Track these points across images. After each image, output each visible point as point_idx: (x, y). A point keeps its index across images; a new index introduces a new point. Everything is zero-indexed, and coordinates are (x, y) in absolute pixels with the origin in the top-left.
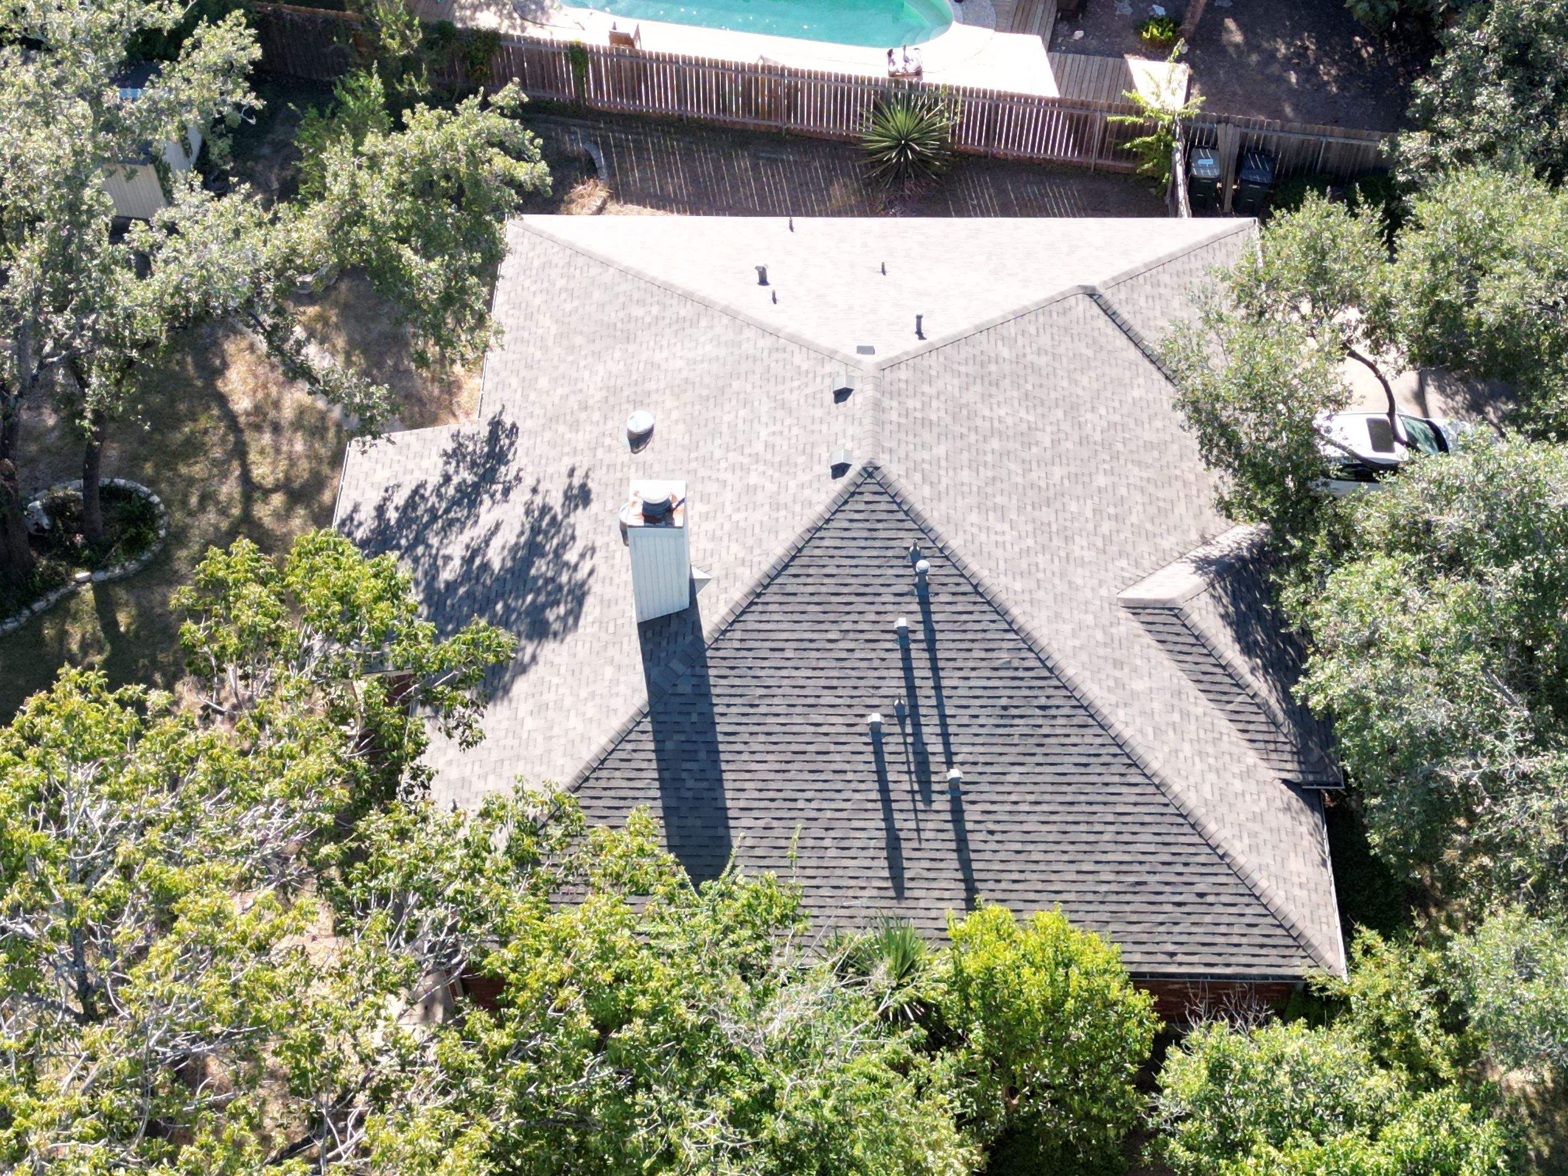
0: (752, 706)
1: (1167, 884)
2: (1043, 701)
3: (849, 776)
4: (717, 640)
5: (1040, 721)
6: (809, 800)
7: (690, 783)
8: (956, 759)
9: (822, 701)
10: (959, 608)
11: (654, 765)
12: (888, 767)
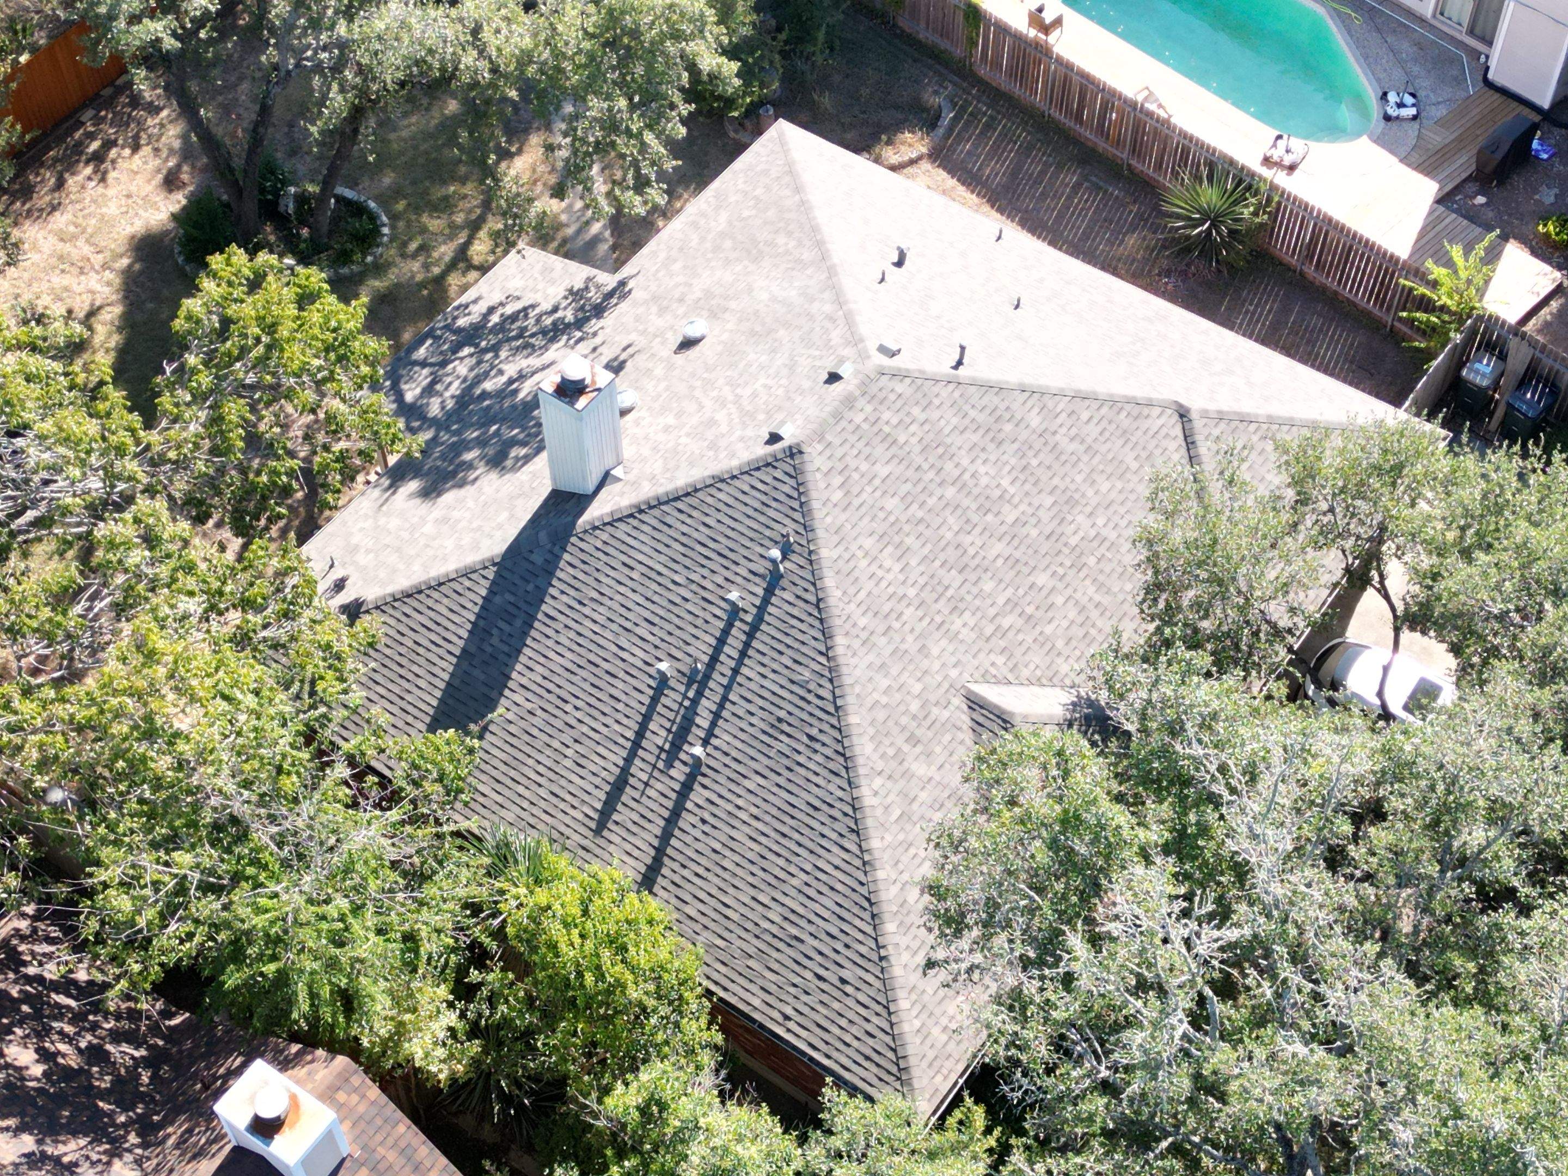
0: (580, 603)
1: (821, 953)
2: (814, 732)
3: (620, 706)
4: (586, 531)
5: (801, 748)
6: (577, 708)
7: (495, 641)
8: (714, 741)
9: (638, 631)
10: (795, 612)
11: (477, 609)
12: (655, 717)
